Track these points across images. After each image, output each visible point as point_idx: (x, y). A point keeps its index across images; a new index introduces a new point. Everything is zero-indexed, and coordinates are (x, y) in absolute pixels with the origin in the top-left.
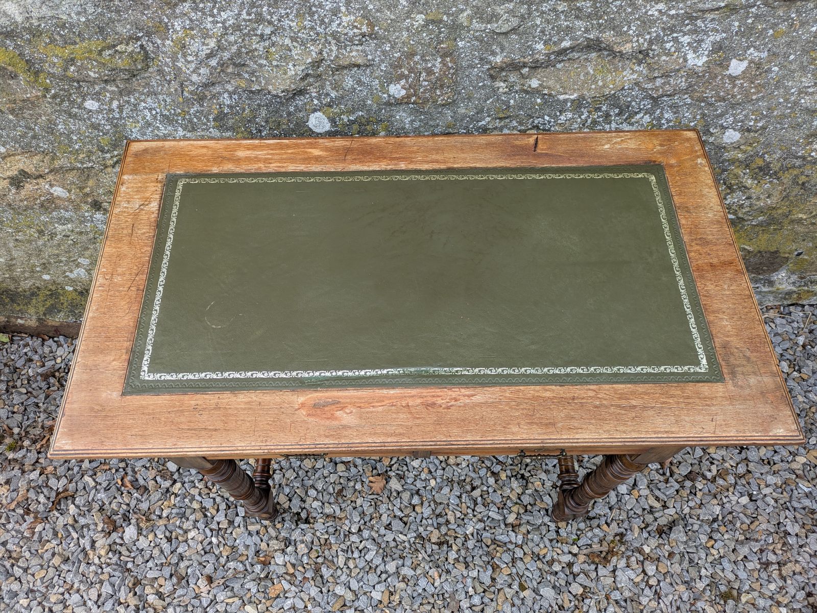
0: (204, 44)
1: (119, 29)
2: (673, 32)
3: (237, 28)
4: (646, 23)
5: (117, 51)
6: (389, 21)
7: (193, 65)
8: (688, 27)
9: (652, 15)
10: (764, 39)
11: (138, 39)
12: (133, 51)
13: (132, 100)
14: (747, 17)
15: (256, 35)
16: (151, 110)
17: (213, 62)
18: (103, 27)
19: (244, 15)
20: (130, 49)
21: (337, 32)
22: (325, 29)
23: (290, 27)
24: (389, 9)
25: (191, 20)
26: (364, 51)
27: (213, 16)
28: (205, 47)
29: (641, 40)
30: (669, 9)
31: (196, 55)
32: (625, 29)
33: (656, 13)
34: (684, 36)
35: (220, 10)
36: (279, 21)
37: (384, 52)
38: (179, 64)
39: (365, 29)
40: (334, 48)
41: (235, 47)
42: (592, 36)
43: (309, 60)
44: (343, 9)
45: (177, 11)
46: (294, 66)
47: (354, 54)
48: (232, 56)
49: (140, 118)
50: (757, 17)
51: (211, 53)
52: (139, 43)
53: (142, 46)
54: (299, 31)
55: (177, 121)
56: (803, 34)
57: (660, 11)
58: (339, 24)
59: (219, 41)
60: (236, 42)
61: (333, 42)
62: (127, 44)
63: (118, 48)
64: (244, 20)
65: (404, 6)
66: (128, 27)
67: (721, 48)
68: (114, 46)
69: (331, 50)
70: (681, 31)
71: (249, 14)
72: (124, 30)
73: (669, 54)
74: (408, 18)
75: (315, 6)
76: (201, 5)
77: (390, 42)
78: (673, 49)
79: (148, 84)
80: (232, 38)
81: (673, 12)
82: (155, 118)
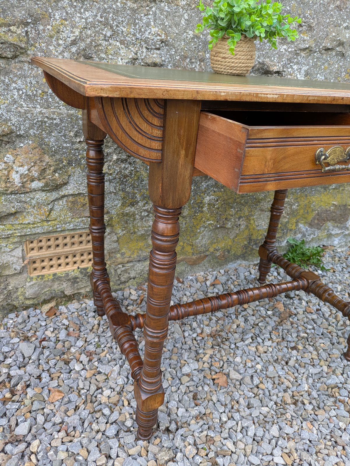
0: (72, 32)
1: (16, 13)
2: (291, 62)
3: (93, 26)
4: (281, 56)
5: (10, 30)
6: (175, 34)
7: (61, 48)
8: (296, 60)
9: (282, 52)
10: (321, 70)
11: (27, 24)
12: (20, 34)
13: (7, 81)
14: (314, 59)
15: (102, 34)
16: (18, 90)
17: (74, 49)
18: (5, 10)
19: (99, 18)
20: (19, 32)
21: (148, 38)
22: (141, 36)
23: (122, 32)
24: (175, 26)
25: (67, 13)
26: (160, 54)
27: (81, 13)
28: (72, 35)
29: (280, 65)
30: (288, 48)
31: (65, 40)
32: (273, 59)
33: (284, 51)
34: (294, 65)
35: (85, 10)
36: (117, 26)
37: (171, 55)
38: (51, 48)
39: (163, 37)
40: (145, 50)
41: (89, 40)
42: (261, 61)
43: (130, 57)
44: (152, 23)
45: (60, 5)
46: (122, 59)
47: (155, 55)
48: (86, 47)
49: (9, 96)
50: (317, 58)
51: (75, 40)
52: (26, 29)
53: (27, 32)
54: (126, 36)
55: (36, 101)
56: (333, 68)
57: (285, 49)
58: (150, 33)
59: (81, 32)
60: (91, 36)
61: (145, 46)
62: (18, 28)
63: (12, 28)
64: (98, 21)
65: (183, 25)
66: (23, 12)
67: (308, 74)
68: (10, 25)
69: (142, 52)
70: (293, 62)
71: (101, 17)
72: (19, 14)
73: (291, 75)
74: (185, 32)
75: (138, 19)
76: (75, 4)
77: (175, 48)
78: (292, 72)
79: (21, 68)
80: (89, 32)
81: (290, 50)
82: (20, 97)
